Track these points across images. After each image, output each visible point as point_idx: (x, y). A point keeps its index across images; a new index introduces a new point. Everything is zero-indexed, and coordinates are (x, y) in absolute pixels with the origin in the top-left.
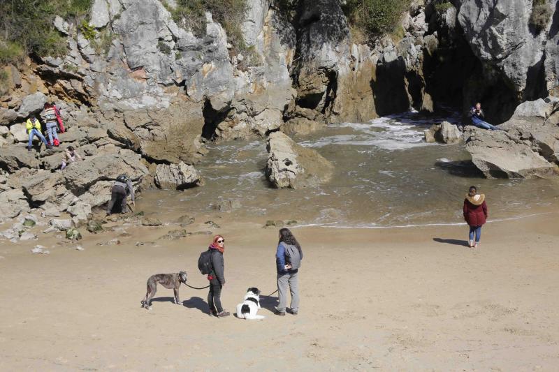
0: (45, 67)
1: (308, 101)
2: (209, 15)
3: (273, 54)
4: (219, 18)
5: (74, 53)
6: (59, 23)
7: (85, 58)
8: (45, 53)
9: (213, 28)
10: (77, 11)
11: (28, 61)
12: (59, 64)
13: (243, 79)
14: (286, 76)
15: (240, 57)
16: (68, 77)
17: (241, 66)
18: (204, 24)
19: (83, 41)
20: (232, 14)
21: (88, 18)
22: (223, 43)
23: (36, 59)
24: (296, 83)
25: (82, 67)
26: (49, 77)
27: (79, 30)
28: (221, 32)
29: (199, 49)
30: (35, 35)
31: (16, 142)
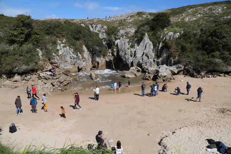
0: (51, 62)
1: (94, 67)
2: (78, 53)
3: (89, 59)
4: (80, 53)
5: (56, 59)
6: (54, 54)
7: (58, 60)
8: (51, 59)
9: (79, 55)
10: (56, 52)
11: (48, 61)
12: (53, 61)
13: (84, 63)
14: (91, 63)
15: (84, 60)
16: (55, 63)
17: (84, 61)
18: (78, 54)
19: (57, 57)
20: (82, 52)
21: (58, 53)
22: (81, 57)
23: (49, 60)
24: (92, 64)
25: (57, 61)
26: (51, 63)
27: (57, 55)
28: (81, 55)
29: (77, 58)
30: (49, 56)
31: (48, 75)
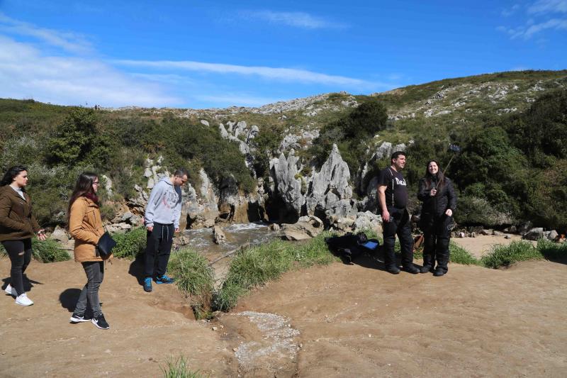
0: (130, 203)
1: (223, 216)
2: (190, 185)
3: (212, 199)
4: (193, 186)
5: (141, 197)
6: (137, 187)
7: (145, 199)
8: (131, 198)
9: (191, 189)
10: (143, 182)
11: (124, 200)
12: (135, 201)
13: (201, 207)
14: (217, 206)
15: (200, 199)
16: (138, 206)
17: (200, 203)
18: (188, 187)
19: (144, 193)
20: (198, 184)
21: (147, 185)
22: (194, 194)
23: (127, 200)
24: (220, 210)
25: (144, 202)
26: (131, 206)
27: (143, 189)
28: (194, 190)
29: (186, 196)
30: (127, 191)
